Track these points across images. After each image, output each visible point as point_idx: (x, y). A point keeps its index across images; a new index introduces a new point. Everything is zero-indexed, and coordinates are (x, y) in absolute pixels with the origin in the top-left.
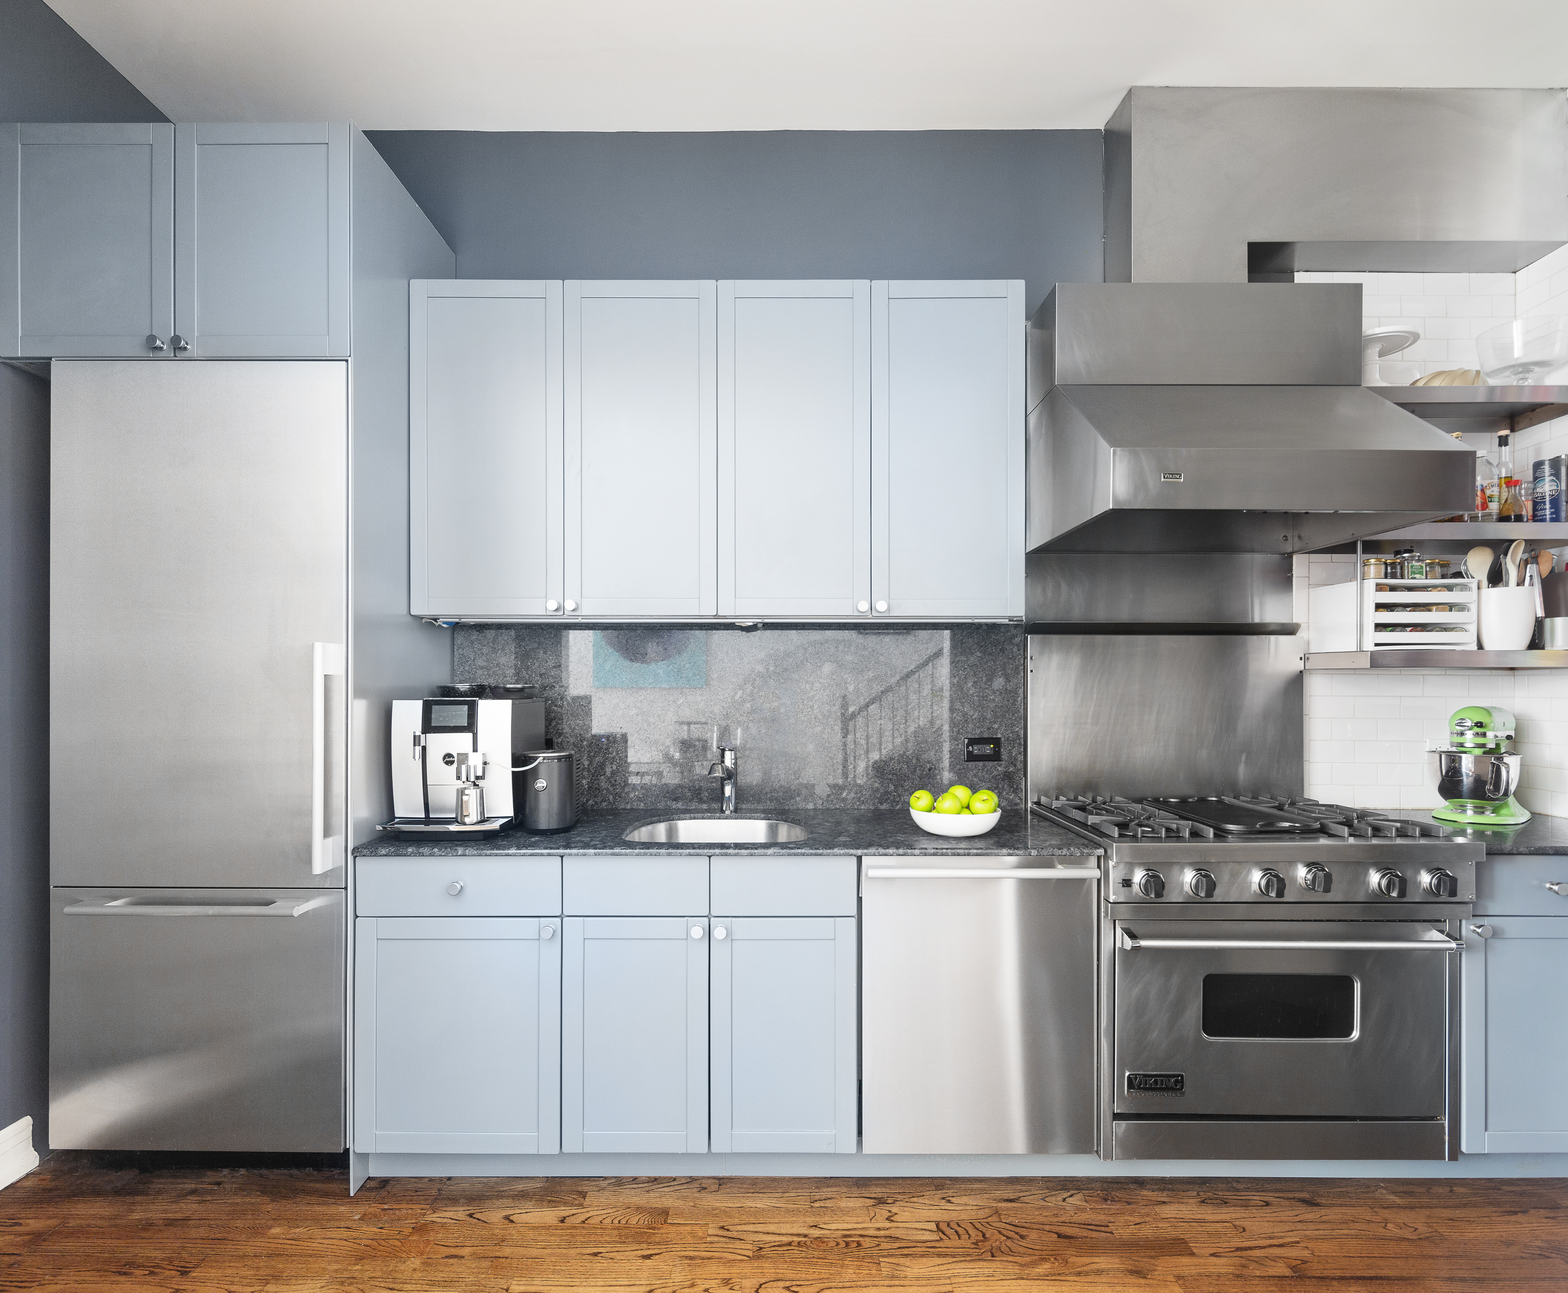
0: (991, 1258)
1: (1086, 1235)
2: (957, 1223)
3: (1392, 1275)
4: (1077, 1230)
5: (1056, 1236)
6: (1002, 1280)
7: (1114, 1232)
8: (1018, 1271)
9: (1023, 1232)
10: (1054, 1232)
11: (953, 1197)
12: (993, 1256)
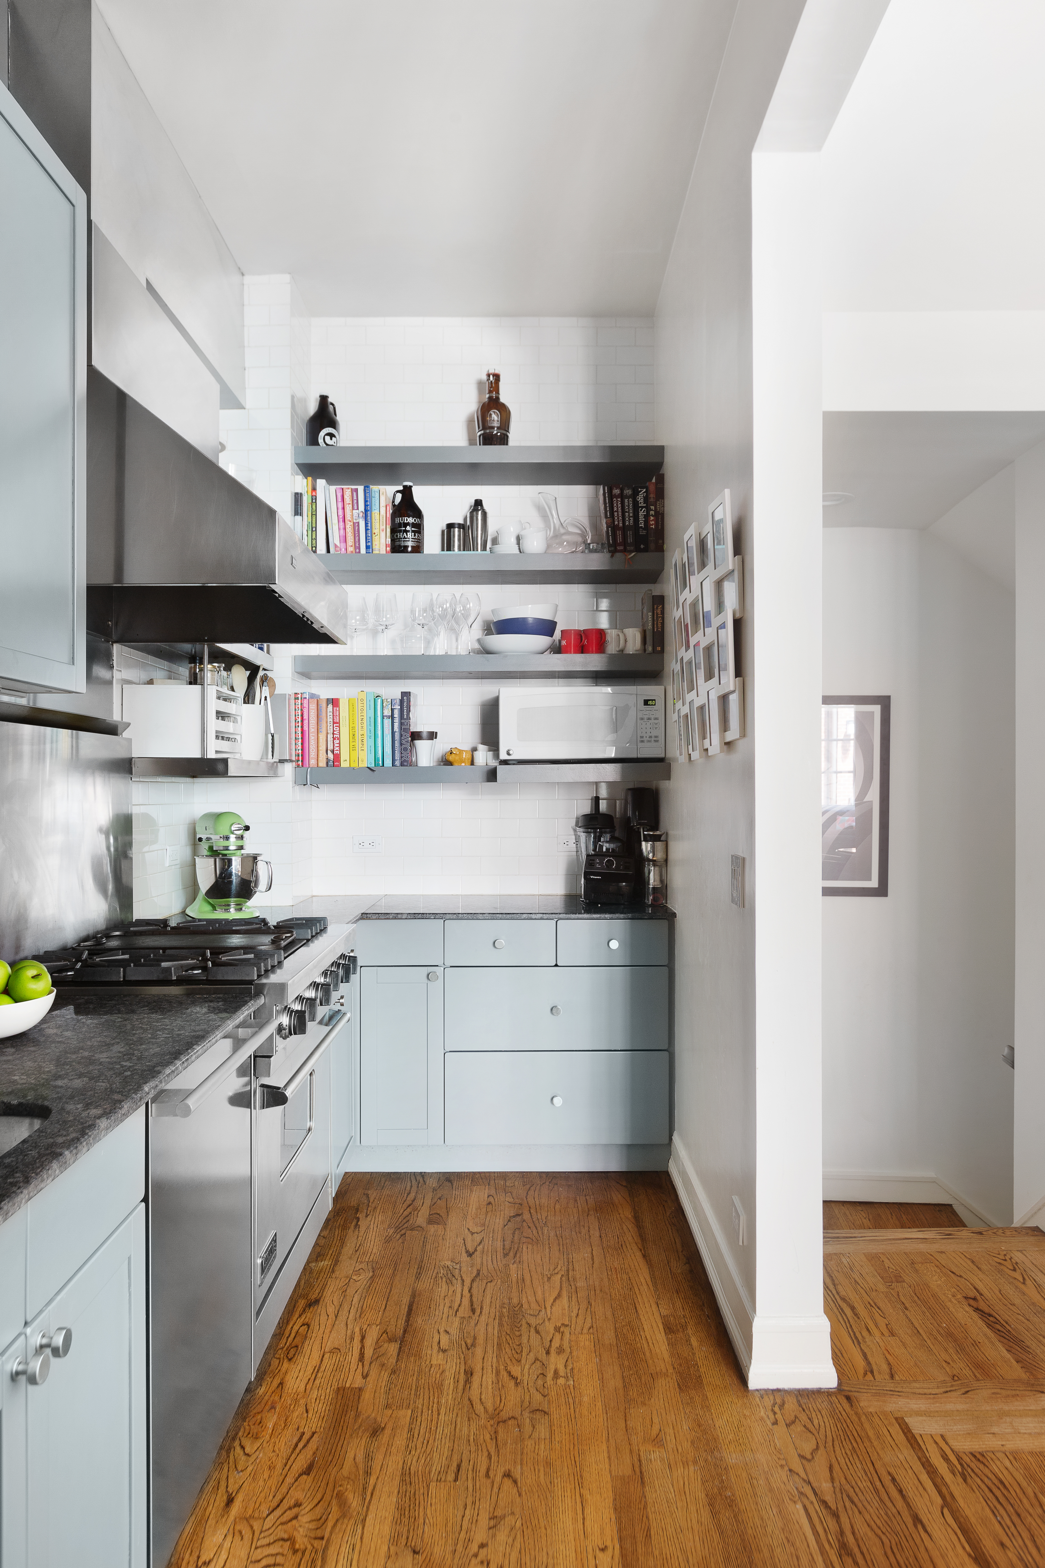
0: (324, 1542)
1: (311, 1453)
2: (251, 1562)
3: (408, 1299)
4: (301, 1457)
5: (305, 1477)
6: (361, 1538)
7: (313, 1429)
8: (352, 1521)
9: (289, 1502)
10: (299, 1476)
11: (198, 1557)
12: (322, 1538)
